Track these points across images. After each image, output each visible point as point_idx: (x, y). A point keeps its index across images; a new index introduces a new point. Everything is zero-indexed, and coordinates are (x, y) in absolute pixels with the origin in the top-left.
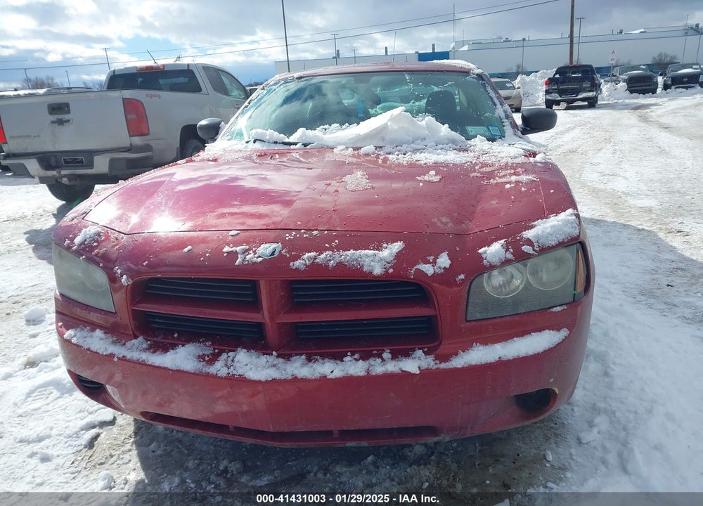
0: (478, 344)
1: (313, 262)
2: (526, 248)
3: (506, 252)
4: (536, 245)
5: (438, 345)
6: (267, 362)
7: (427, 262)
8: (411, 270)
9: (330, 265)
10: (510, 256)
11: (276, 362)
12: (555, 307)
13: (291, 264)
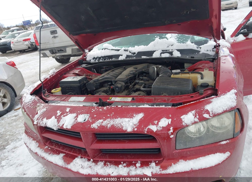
0: (182, 160)
1: (101, 125)
2: (206, 116)
3: (195, 118)
4: (211, 113)
5: (162, 160)
6: (88, 164)
7: (153, 124)
8: (145, 129)
9: (108, 126)
10: (196, 120)
11: (91, 165)
12: (223, 141)
13: (92, 126)
